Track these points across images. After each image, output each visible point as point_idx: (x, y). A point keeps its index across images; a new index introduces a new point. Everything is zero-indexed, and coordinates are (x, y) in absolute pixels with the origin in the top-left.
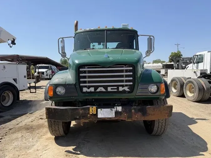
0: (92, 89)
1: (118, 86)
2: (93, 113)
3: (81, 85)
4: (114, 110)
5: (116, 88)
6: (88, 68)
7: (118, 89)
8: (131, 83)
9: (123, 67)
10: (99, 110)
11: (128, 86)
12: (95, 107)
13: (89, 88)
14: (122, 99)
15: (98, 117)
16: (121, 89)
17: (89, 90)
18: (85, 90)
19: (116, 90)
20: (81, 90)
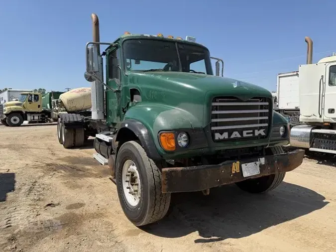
0: (226, 135)
1: (254, 129)
2: (236, 172)
3: (213, 128)
4: (258, 163)
5: (252, 131)
6: (220, 101)
7: (253, 133)
8: (266, 125)
9: (258, 101)
10: (243, 166)
11: (264, 129)
12: (238, 162)
13: (221, 134)
14: (257, 147)
15: (244, 176)
16: (257, 133)
17: (222, 137)
18: (218, 136)
19: (251, 135)
20: (213, 136)
